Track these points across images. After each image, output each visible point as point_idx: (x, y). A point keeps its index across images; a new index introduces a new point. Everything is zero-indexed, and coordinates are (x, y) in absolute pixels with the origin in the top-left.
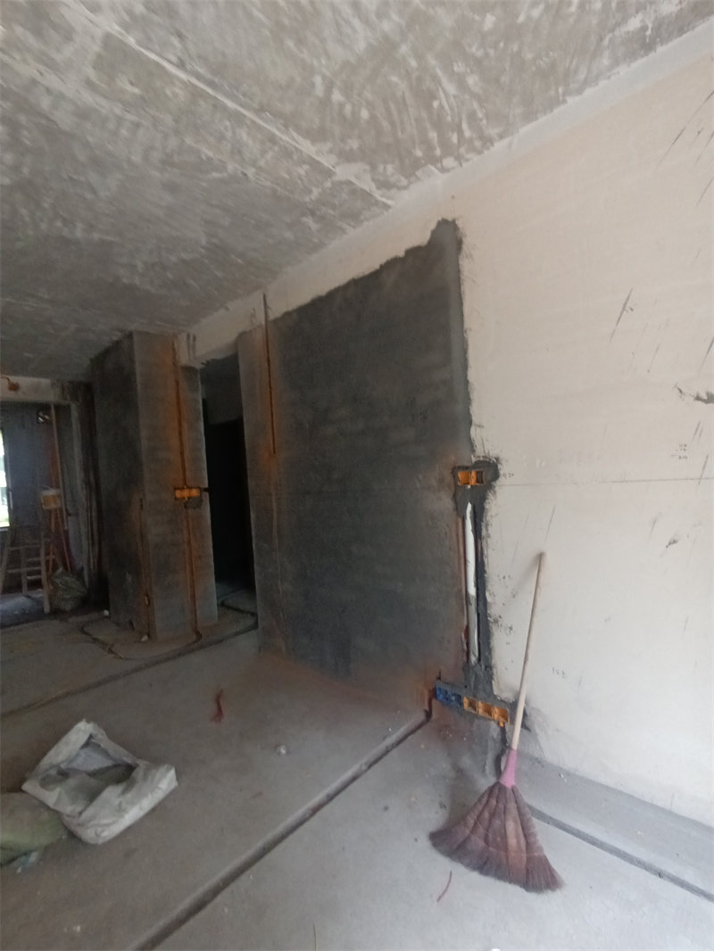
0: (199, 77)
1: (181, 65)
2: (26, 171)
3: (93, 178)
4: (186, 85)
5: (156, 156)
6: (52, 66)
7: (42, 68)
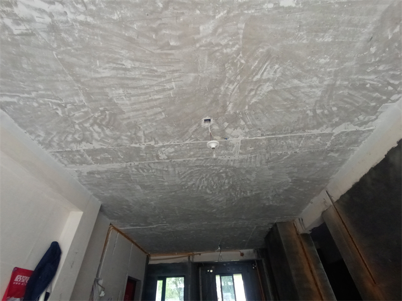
0: (268, 135)
1: (262, 135)
2: (231, 182)
3: (248, 176)
4: (265, 139)
5: (264, 162)
6: (231, 154)
7: (229, 156)
